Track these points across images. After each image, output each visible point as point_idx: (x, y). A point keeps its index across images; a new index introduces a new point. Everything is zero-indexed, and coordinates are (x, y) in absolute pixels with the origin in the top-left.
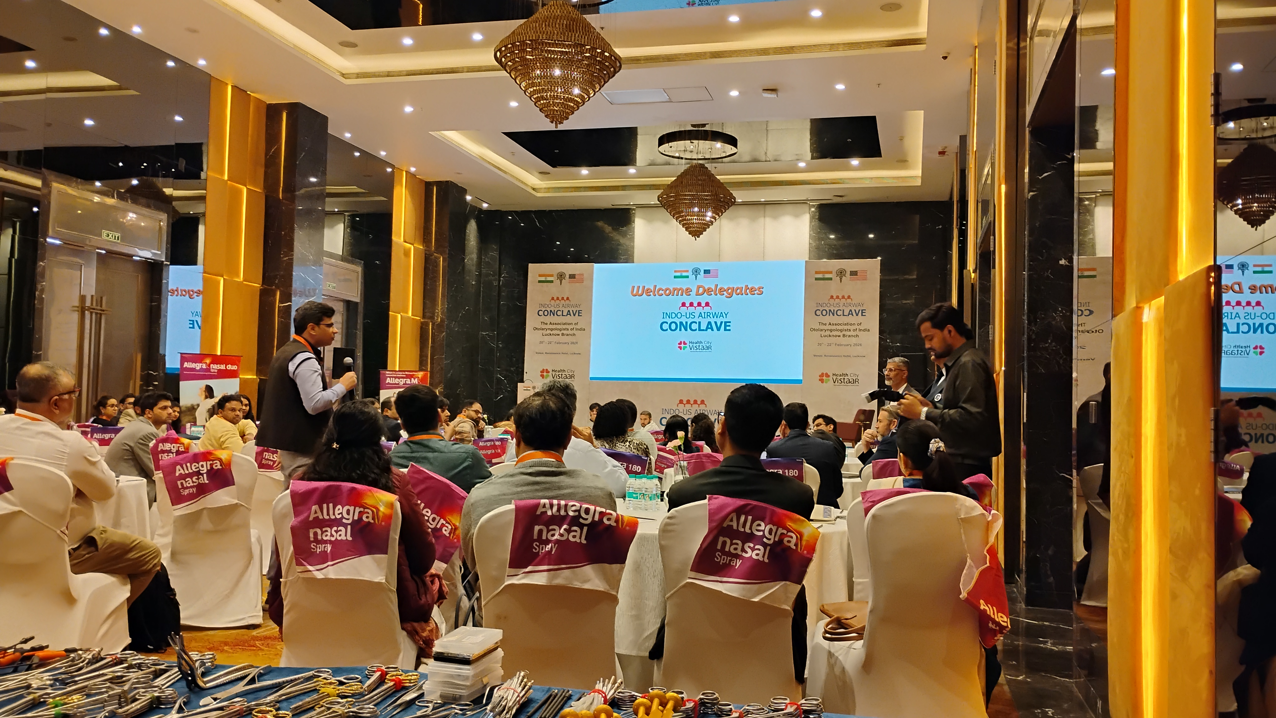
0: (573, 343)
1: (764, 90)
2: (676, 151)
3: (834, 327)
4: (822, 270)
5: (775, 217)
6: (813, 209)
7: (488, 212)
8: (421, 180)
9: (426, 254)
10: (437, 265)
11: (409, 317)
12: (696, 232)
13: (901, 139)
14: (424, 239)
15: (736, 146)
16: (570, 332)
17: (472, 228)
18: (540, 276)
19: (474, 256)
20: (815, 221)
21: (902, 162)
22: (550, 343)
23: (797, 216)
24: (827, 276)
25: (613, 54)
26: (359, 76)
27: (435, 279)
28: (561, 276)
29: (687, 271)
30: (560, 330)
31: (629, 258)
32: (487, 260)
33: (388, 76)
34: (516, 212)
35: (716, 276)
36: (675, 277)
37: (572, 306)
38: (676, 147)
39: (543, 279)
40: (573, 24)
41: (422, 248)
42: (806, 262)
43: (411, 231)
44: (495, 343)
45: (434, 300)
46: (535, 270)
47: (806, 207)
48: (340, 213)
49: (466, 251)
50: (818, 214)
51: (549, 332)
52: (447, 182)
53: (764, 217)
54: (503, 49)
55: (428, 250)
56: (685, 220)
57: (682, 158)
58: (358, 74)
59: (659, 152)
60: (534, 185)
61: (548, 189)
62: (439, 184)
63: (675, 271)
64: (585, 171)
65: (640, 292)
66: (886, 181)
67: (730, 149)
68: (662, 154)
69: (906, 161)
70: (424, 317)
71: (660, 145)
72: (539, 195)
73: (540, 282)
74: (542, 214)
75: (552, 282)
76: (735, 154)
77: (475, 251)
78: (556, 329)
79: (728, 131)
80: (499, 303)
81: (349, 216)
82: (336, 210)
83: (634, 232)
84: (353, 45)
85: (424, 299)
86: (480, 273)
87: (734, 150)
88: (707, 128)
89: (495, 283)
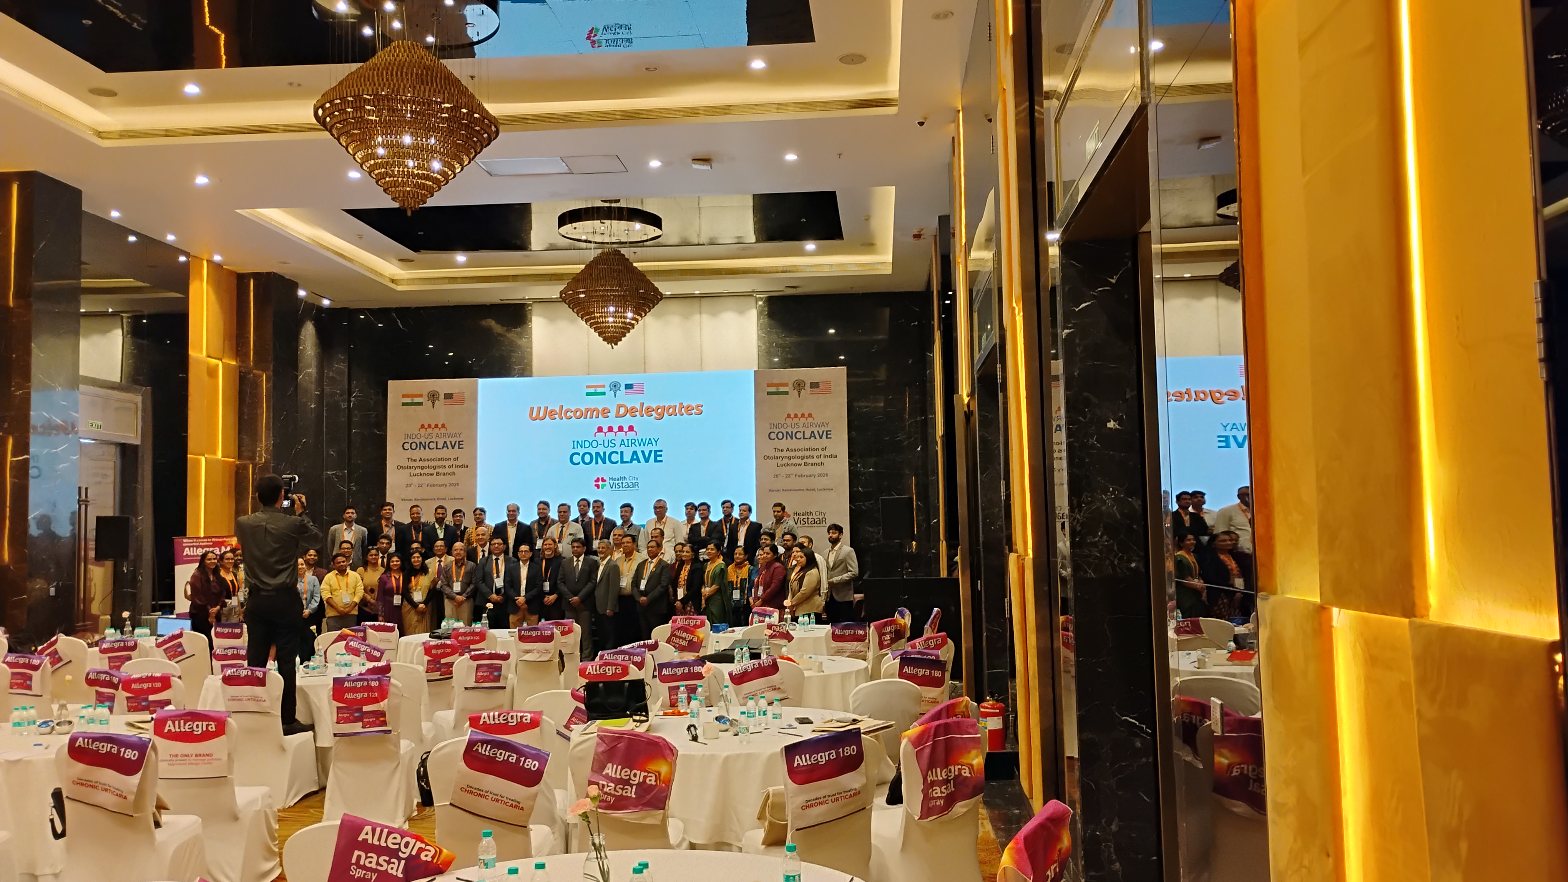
0: (452, 485)
1: (693, 160)
2: (584, 233)
3: (793, 454)
4: (775, 381)
5: (714, 314)
6: (760, 303)
7: (330, 311)
8: (231, 272)
9: (240, 372)
10: (256, 385)
11: (218, 460)
12: (613, 337)
13: (867, 219)
14: (237, 351)
15: (660, 227)
16: (447, 470)
17: (308, 333)
18: (404, 396)
19: (312, 370)
20: (763, 318)
21: (868, 245)
22: (420, 486)
23: (741, 312)
24: (782, 389)
25: (485, 115)
26: (124, 135)
27: (255, 405)
28: (433, 396)
29: (604, 386)
30: (435, 468)
31: (525, 371)
32: (331, 374)
33: (167, 136)
34: (369, 310)
35: (642, 392)
36: (588, 394)
37: (450, 436)
38: (582, 229)
39: (408, 400)
40: (427, 73)
41: (234, 363)
42: (755, 371)
43: (218, 341)
44: (346, 486)
45: (254, 437)
46: (396, 389)
47: (752, 301)
48: (114, 314)
49: (300, 365)
50: (767, 309)
51: (418, 471)
52: (269, 274)
53: (700, 313)
54: (328, 105)
55: (243, 367)
56: (597, 323)
57: (590, 242)
58: (121, 132)
59: (560, 234)
60: (393, 275)
61: (412, 281)
62: (257, 276)
63: (588, 387)
64: (461, 258)
65: (541, 415)
66: (850, 268)
67: (652, 231)
68: (563, 236)
69: (872, 245)
70: (240, 456)
71: (560, 226)
72: (400, 288)
73: (404, 404)
74: (405, 312)
75: (420, 404)
76: (660, 236)
77: (314, 363)
78: (429, 467)
79: (650, 207)
80: (350, 430)
81: (128, 317)
82: (110, 310)
83: (531, 333)
84: (111, 94)
85: (239, 433)
86: (322, 392)
87: (658, 232)
88: (622, 204)
89: (344, 405)
